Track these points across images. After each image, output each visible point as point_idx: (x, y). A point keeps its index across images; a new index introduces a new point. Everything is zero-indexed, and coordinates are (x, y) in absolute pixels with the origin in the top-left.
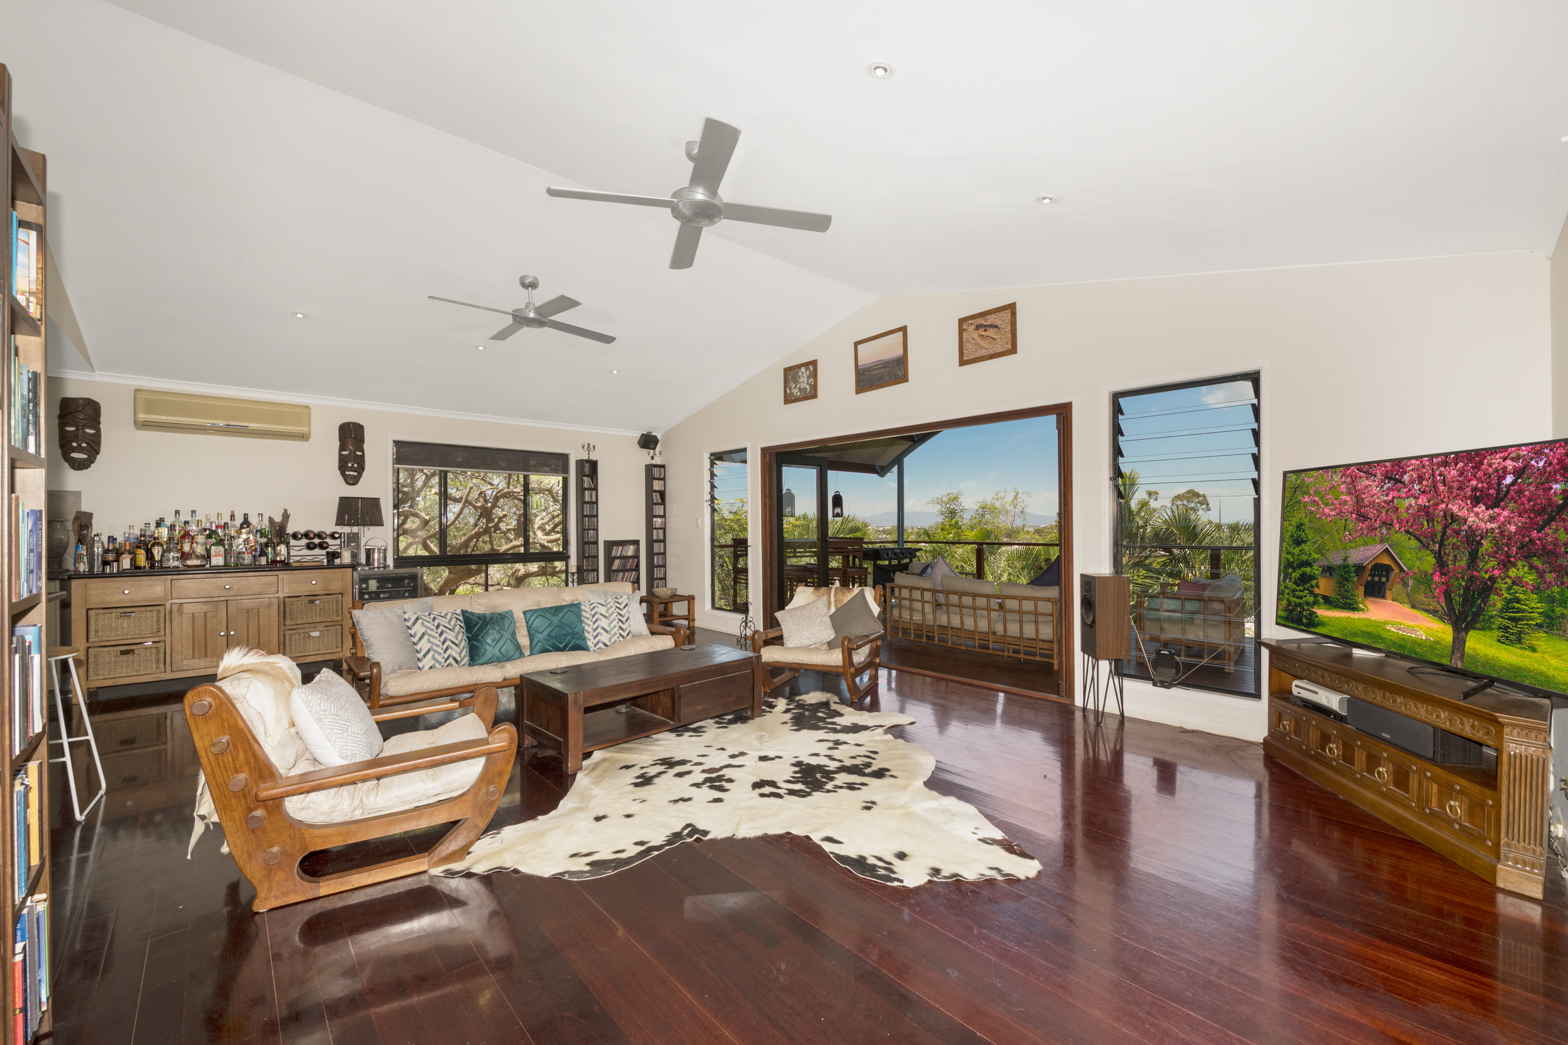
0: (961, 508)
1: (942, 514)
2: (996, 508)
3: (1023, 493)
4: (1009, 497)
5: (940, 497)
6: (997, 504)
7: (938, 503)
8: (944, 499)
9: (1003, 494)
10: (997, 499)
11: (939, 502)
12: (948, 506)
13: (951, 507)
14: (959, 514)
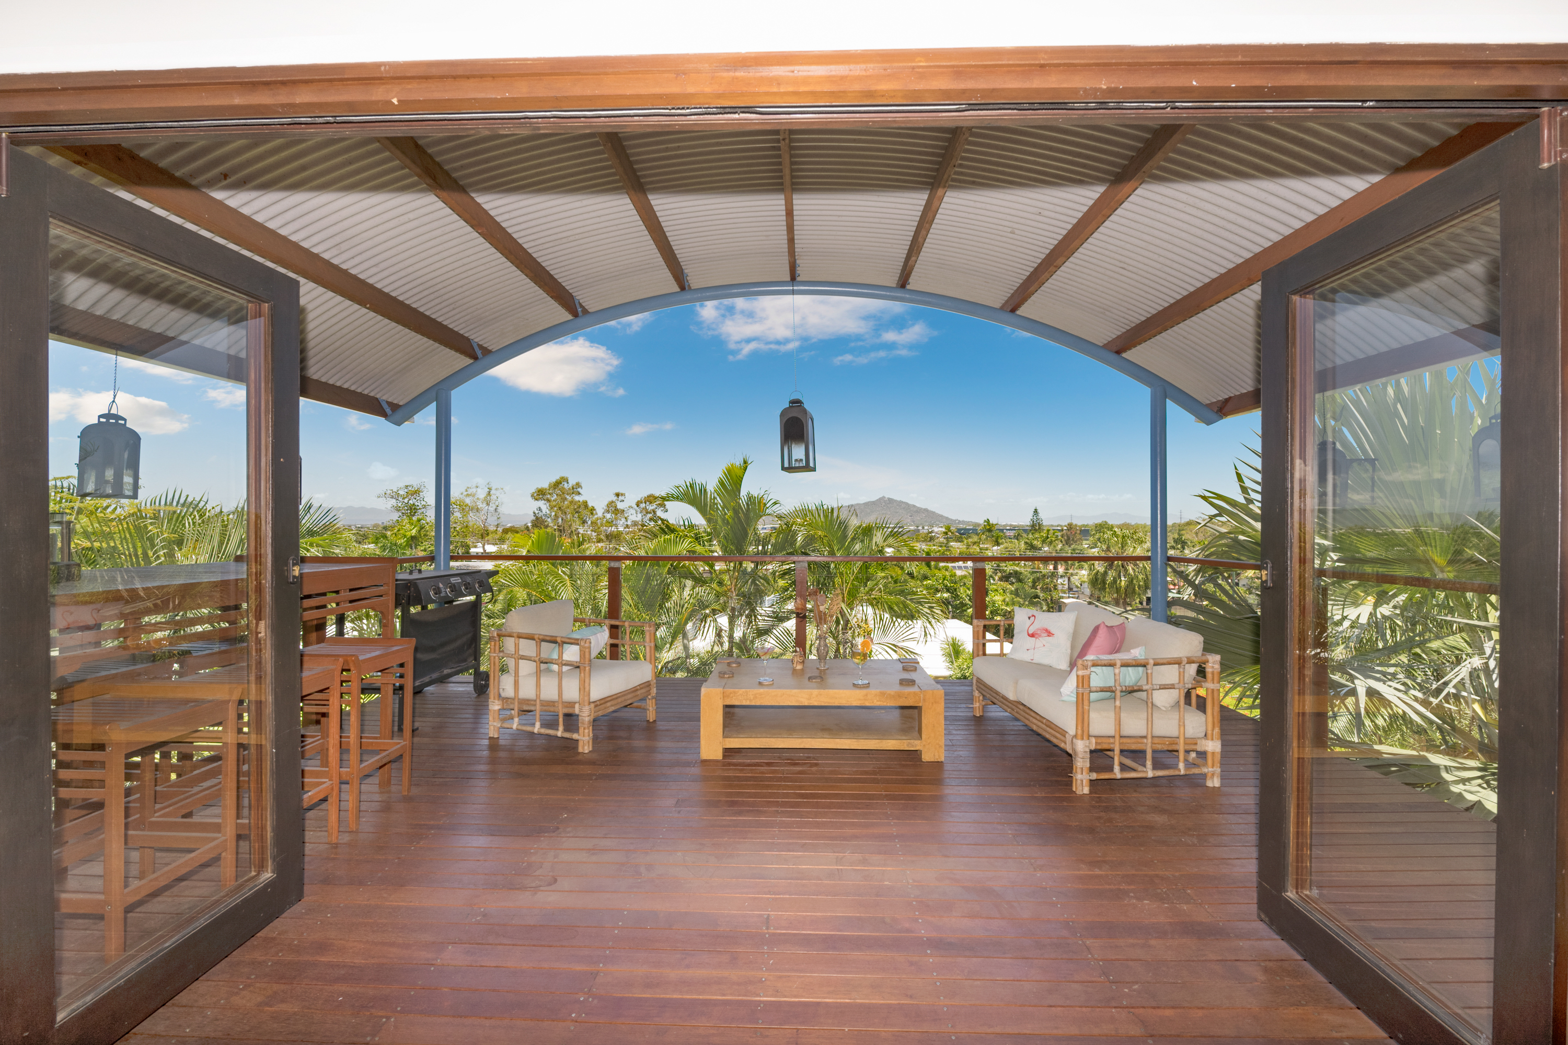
0: (423, 503)
1: (398, 511)
2: (467, 505)
3: (496, 489)
4: (482, 494)
5: (395, 490)
6: (468, 501)
7: (392, 497)
8: (401, 492)
9: (474, 490)
10: (468, 495)
11: (395, 496)
12: (406, 501)
13: (411, 502)
14: (420, 511)
